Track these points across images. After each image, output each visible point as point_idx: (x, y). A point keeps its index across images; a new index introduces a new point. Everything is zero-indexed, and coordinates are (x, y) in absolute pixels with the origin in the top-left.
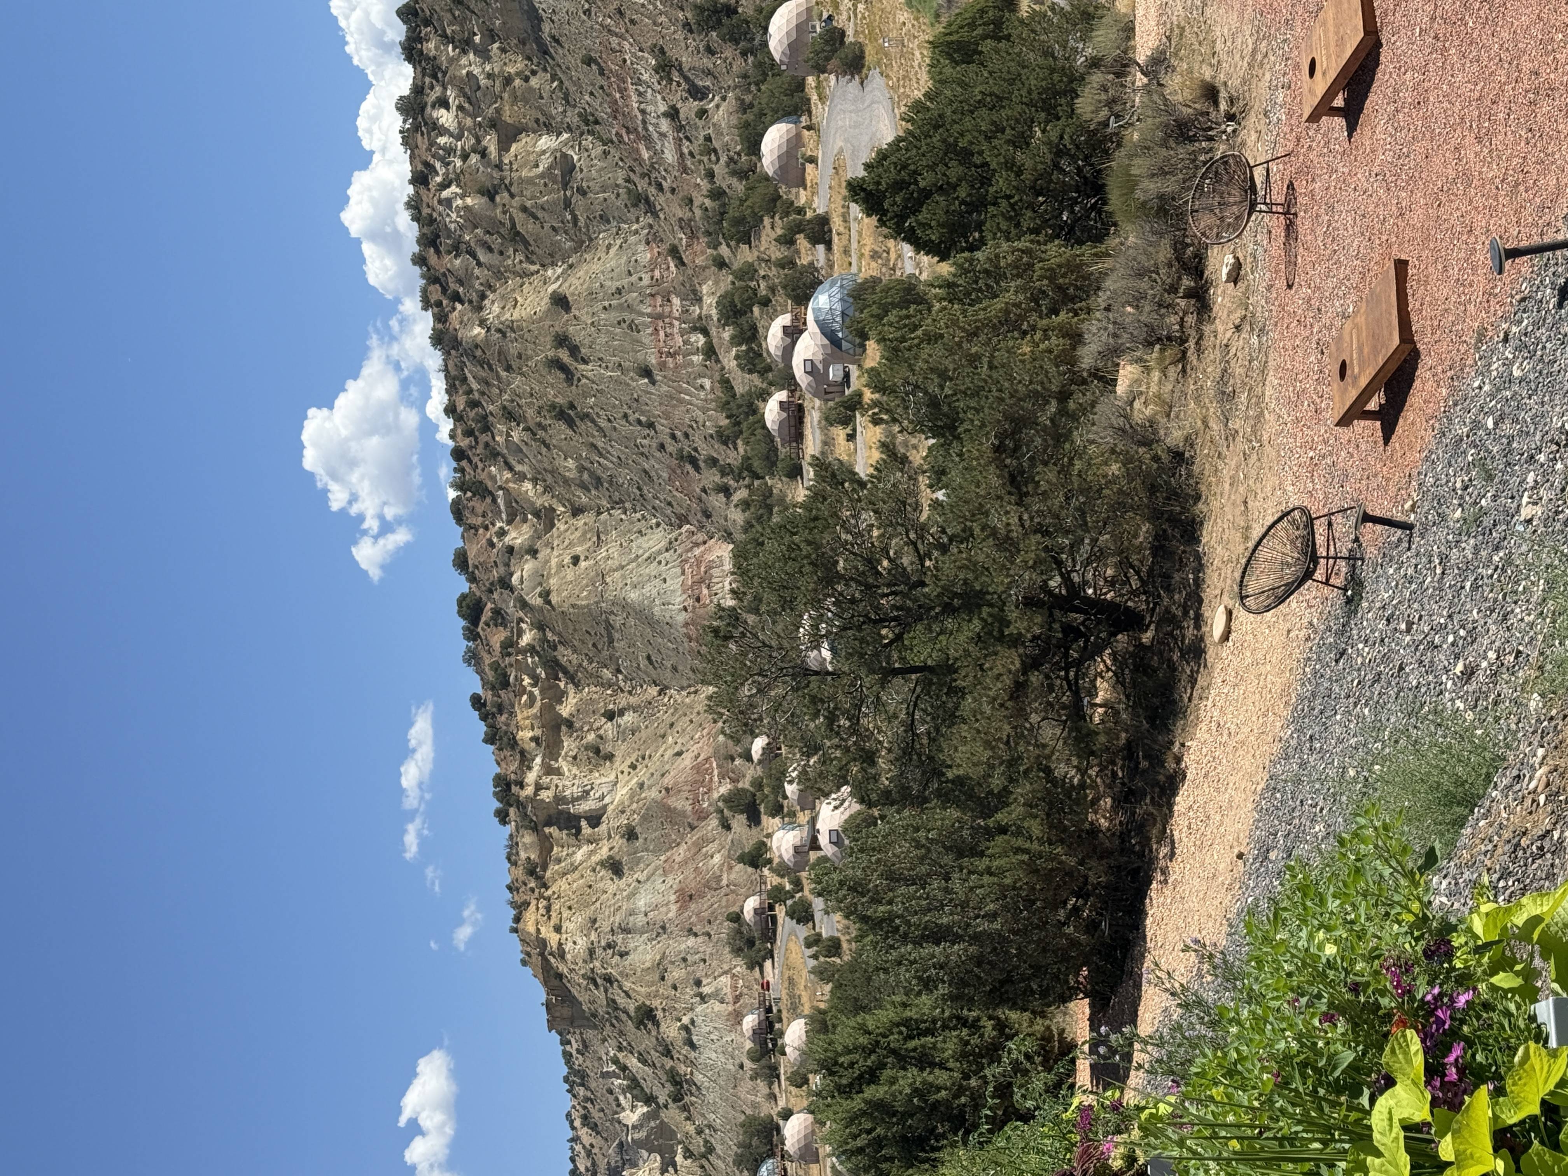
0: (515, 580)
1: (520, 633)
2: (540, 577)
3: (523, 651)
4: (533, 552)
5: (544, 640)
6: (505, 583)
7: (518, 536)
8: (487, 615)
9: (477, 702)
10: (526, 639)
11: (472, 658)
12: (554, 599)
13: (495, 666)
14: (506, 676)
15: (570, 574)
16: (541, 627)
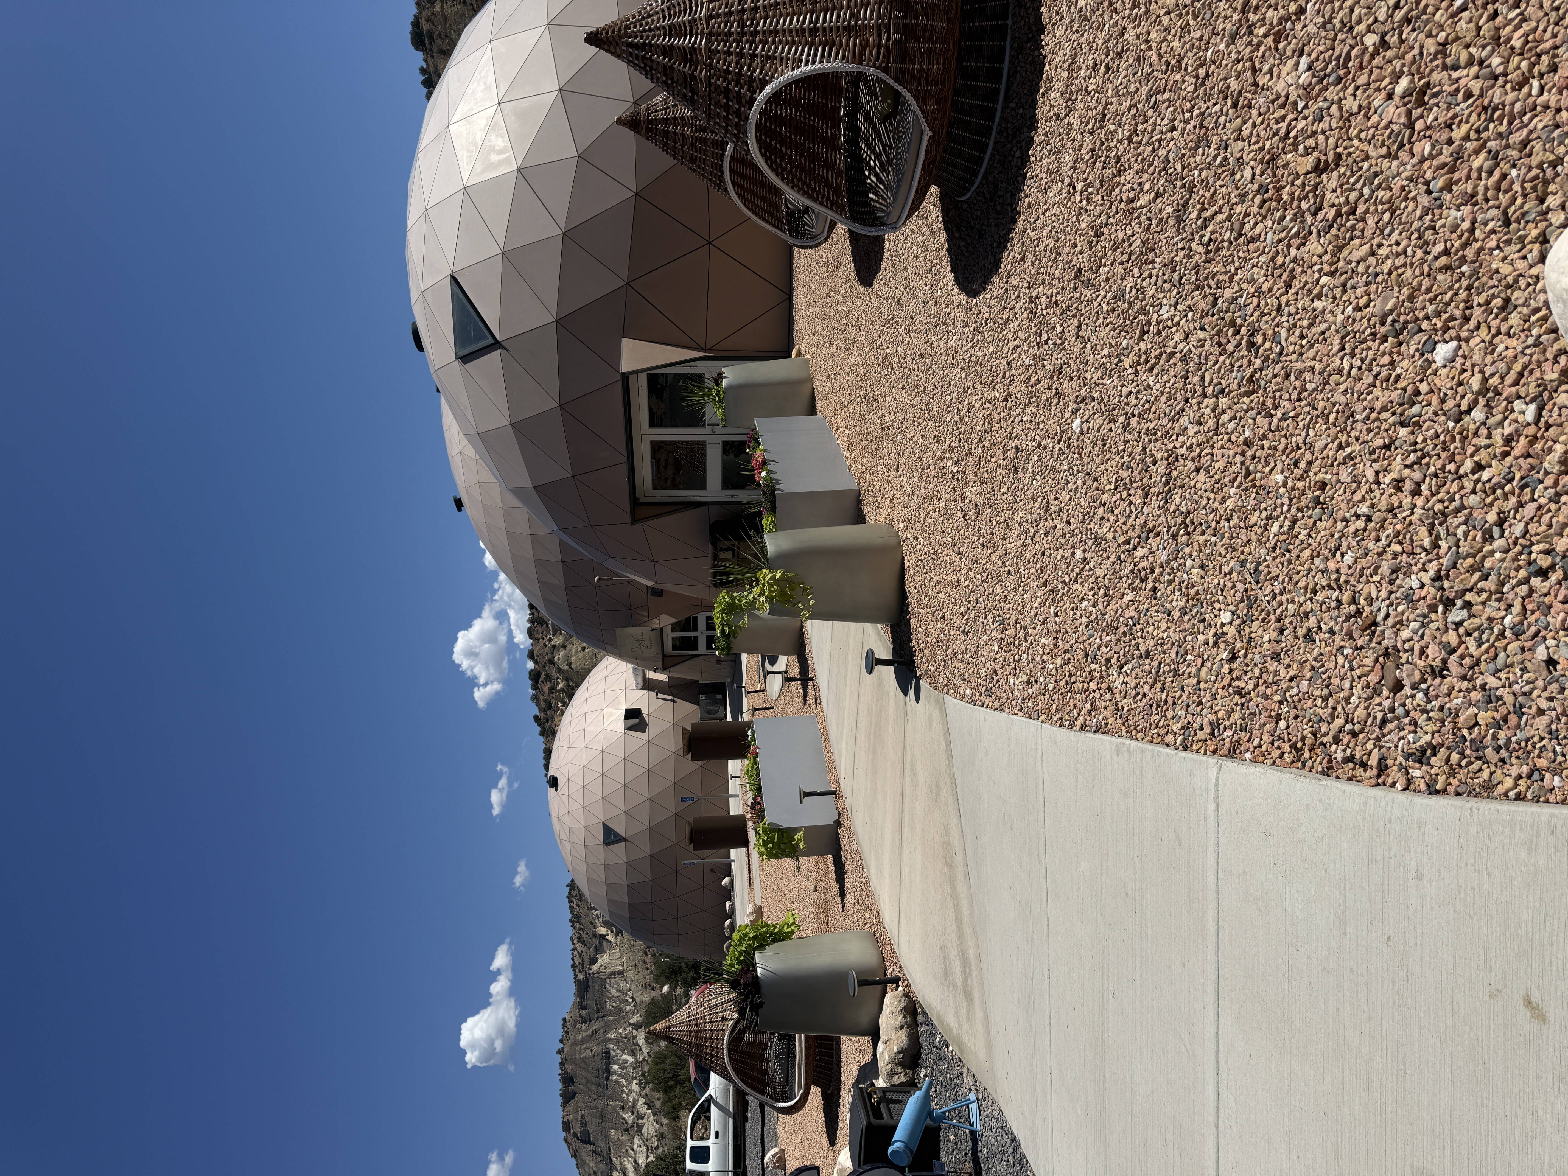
0: (556, 659)
1: (558, 684)
2: (567, 657)
3: (559, 691)
4: (564, 647)
5: (568, 685)
6: (551, 662)
7: (557, 641)
8: (543, 676)
9: (536, 718)
10: (560, 686)
11: (535, 698)
12: (573, 666)
13: (545, 701)
14: (550, 703)
15: (581, 655)
16: (567, 679)
